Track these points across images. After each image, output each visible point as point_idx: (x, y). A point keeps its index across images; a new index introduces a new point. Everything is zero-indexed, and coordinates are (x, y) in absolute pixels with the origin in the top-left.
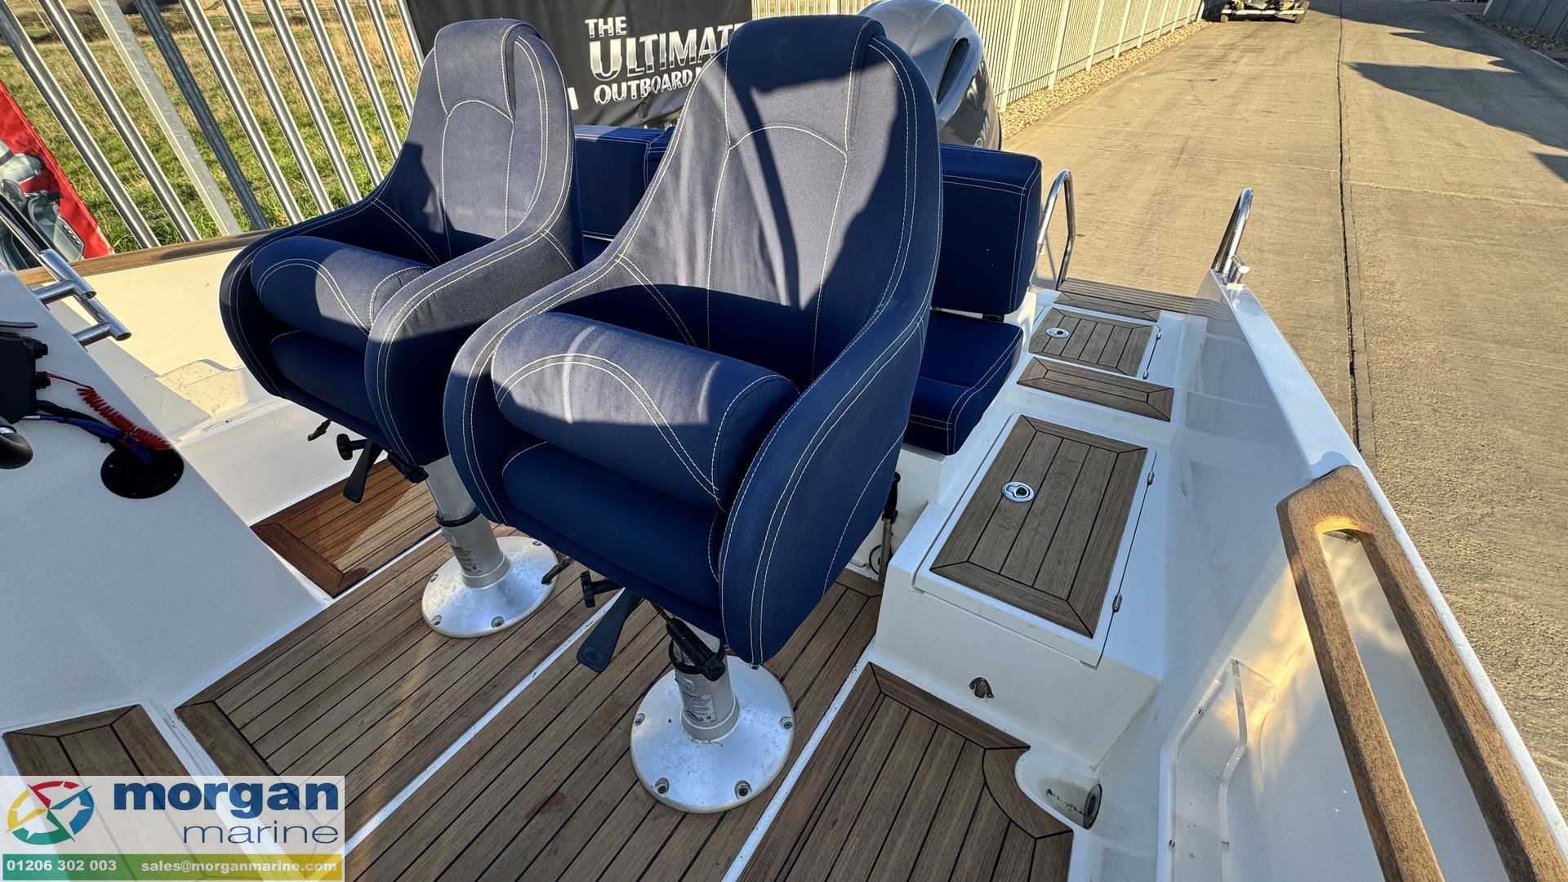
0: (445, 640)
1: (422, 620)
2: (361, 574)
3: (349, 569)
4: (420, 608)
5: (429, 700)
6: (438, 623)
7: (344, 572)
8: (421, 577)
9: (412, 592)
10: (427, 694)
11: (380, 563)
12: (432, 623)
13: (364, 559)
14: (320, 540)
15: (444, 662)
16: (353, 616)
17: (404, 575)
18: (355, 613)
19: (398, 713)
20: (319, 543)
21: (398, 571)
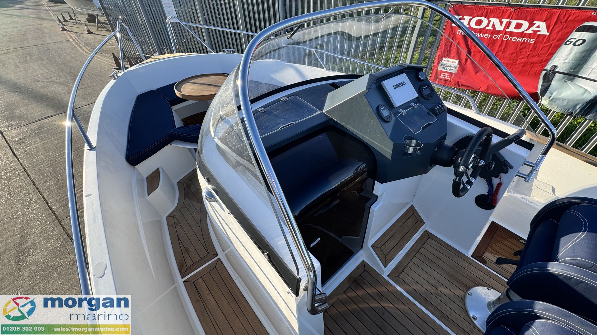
0: (463, 298)
1: (469, 288)
2: (484, 262)
3: (484, 257)
4: (474, 286)
5: (439, 298)
6: (469, 294)
7: (483, 256)
8: (488, 284)
9: (481, 282)
10: (441, 296)
11: (491, 267)
12: (468, 292)
13: (491, 261)
14: (495, 244)
15: (454, 299)
16: (465, 265)
17: (488, 277)
18: (467, 265)
19: (432, 288)
20: (494, 244)
21: (489, 274)
